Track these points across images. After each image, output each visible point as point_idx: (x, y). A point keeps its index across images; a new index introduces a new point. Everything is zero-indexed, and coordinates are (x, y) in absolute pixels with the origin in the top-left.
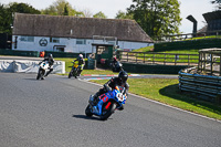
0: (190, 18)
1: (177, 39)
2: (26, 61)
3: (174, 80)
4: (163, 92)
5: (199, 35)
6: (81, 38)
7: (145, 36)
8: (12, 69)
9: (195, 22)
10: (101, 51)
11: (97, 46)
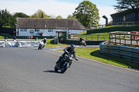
0: (104, 17)
1: (98, 28)
2: (24, 41)
3: (97, 48)
4: (92, 54)
5: (109, 25)
6: (50, 29)
7: (82, 27)
8: (17, 45)
9: (107, 19)
10: (60, 35)
11: (59, 32)
